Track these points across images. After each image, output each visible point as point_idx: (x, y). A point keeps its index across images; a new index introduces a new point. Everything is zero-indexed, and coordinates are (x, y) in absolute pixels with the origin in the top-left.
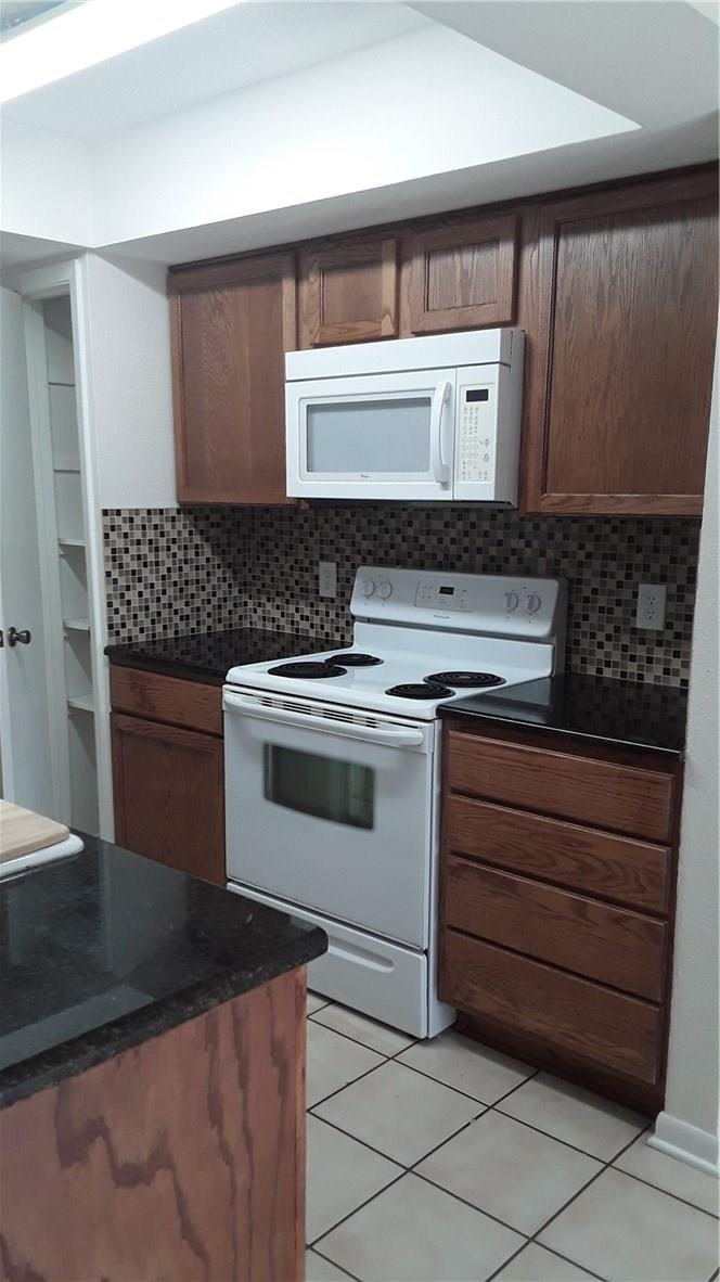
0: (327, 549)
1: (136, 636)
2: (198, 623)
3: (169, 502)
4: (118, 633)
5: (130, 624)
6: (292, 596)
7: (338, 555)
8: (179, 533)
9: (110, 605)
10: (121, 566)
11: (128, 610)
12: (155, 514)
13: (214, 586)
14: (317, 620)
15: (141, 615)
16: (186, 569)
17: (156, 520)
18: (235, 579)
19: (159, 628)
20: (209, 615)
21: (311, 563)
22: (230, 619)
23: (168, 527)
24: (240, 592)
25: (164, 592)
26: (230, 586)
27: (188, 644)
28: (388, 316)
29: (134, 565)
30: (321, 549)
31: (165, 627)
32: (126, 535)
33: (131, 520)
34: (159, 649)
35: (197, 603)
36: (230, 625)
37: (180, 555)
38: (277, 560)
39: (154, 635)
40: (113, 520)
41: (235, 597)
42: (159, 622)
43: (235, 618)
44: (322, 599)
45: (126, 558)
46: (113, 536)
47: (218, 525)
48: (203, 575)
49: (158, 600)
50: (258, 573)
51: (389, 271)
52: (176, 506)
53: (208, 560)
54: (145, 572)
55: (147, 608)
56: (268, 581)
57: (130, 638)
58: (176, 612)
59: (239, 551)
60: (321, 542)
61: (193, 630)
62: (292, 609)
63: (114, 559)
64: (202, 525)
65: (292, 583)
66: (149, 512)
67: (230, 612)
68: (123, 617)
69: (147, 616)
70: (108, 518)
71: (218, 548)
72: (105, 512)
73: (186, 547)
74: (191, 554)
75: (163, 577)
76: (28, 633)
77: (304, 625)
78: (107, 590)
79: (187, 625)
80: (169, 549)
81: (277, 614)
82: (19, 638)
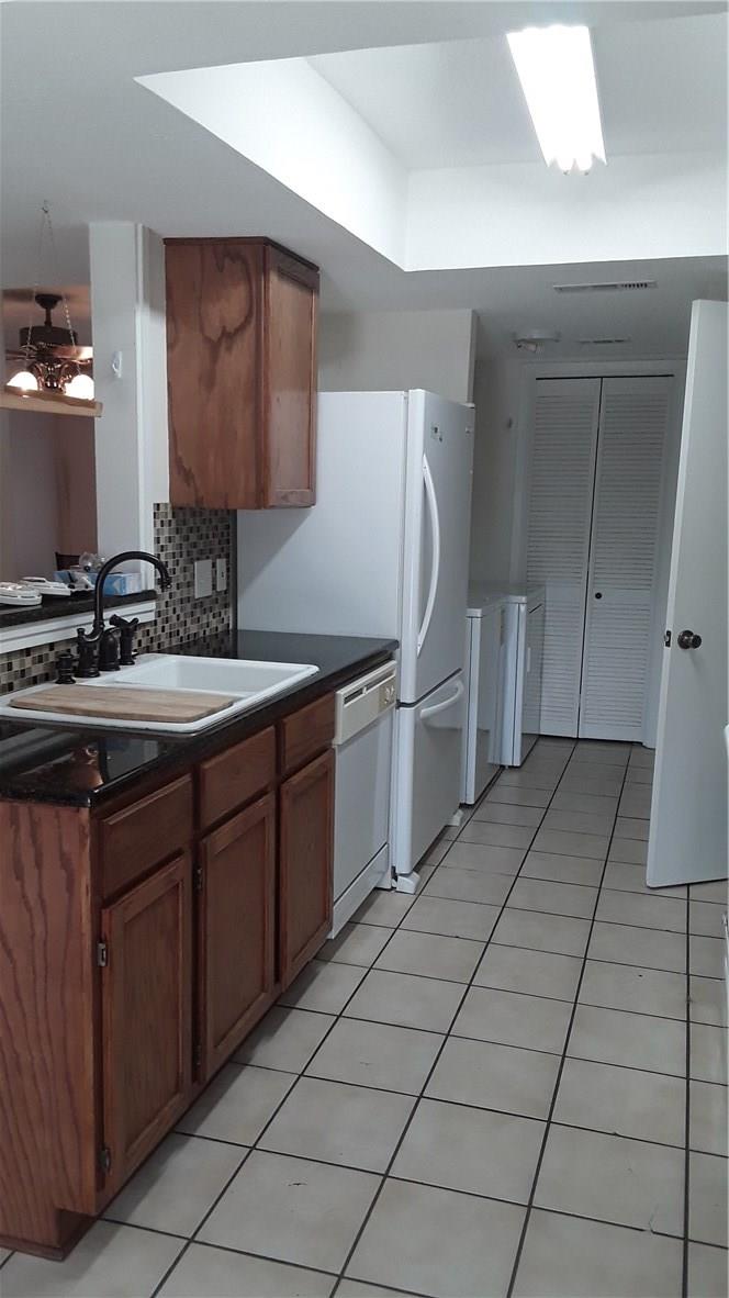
82: (690, 641)
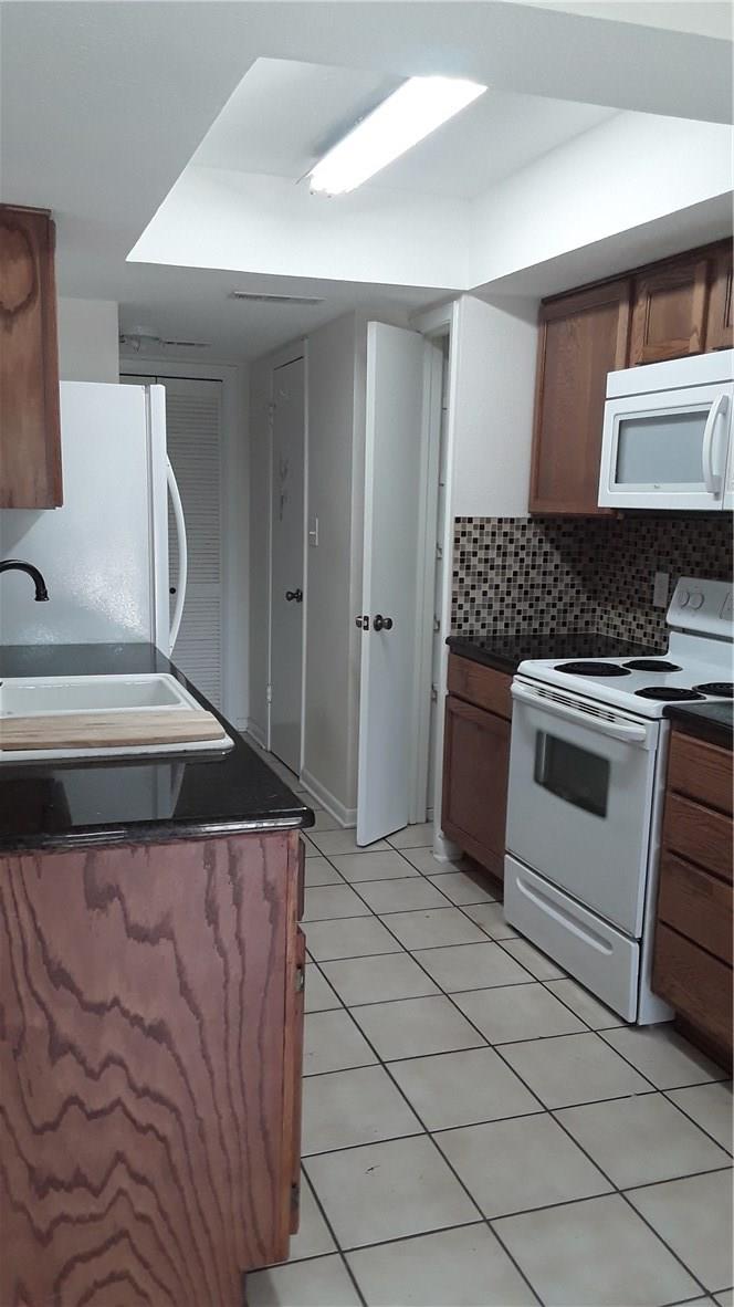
0: (663, 560)
1: (477, 631)
2: (541, 625)
3: (520, 511)
4: (460, 626)
5: (472, 619)
6: (632, 605)
7: (671, 566)
8: (529, 540)
9: (454, 600)
10: (468, 567)
11: (472, 607)
12: (506, 522)
13: (560, 592)
14: (649, 629)
15: (484, 613)
16: (533, 573)
17: (506, 528)
18: (584, 586)
19: (501, 625)
20: (553, 618)
21: (650, 573)
22: (576, 623)
23: (517, 535)
24: (589, 598)
25: (509, 593)
26: (578, 592)
27: (529, 643)
28: (695, 335)
29: (481, 567)
30: (659, 560)
31: (507, 625)
32: (475, 541)
33: (482, 527)
34: (500, 644)
35: (542, 606)
36: (575, 629)
37: (528, 561)
38: (622, 569)
39: (495, 631)
40: (464, 527)
41: (583, 604)
42: (502, 620)
43: (581, 624)
44: (655, 609)
45: (474, 561)
46: (463, 540)
47: (570, 535)
48: (550, 580)
49: (502, 600)
50: (607, 582)
51: (699, 292)
52: (528, 516)
53: (556, 567)
54: (492, 574)
55: (490, 607)
56: (614, 590)
57: (471, 632)
58: (519, 612)
59: (591, 560)
60: (659, 553)
61: (535, 630)
62: (631, 616)
63: (462, 561)
64: (553, 534)
65: (632, 593)
66: (500, 520)
67: (576, 617)
68: (466, 612)
69: (489, 614)
70: (460, 524)
71: (567, 556)
72: (458, 520)
73: (534, 554)
74: (539, 561)
75: (509, 580)
76: (390, 621)
77: (639, 633)
78: (453, 587)
79: (530, 625)
80: (517, 554)
81: (617, 621)
82: (382, 624)
